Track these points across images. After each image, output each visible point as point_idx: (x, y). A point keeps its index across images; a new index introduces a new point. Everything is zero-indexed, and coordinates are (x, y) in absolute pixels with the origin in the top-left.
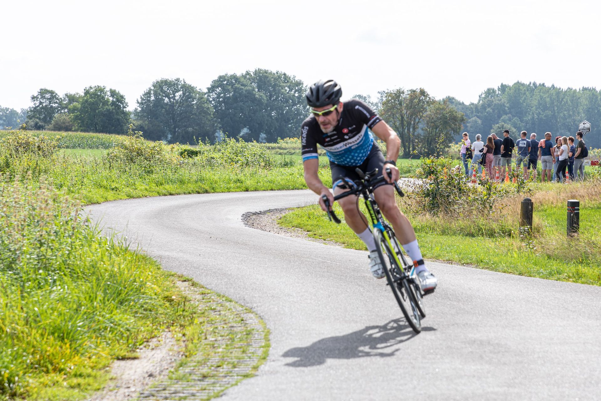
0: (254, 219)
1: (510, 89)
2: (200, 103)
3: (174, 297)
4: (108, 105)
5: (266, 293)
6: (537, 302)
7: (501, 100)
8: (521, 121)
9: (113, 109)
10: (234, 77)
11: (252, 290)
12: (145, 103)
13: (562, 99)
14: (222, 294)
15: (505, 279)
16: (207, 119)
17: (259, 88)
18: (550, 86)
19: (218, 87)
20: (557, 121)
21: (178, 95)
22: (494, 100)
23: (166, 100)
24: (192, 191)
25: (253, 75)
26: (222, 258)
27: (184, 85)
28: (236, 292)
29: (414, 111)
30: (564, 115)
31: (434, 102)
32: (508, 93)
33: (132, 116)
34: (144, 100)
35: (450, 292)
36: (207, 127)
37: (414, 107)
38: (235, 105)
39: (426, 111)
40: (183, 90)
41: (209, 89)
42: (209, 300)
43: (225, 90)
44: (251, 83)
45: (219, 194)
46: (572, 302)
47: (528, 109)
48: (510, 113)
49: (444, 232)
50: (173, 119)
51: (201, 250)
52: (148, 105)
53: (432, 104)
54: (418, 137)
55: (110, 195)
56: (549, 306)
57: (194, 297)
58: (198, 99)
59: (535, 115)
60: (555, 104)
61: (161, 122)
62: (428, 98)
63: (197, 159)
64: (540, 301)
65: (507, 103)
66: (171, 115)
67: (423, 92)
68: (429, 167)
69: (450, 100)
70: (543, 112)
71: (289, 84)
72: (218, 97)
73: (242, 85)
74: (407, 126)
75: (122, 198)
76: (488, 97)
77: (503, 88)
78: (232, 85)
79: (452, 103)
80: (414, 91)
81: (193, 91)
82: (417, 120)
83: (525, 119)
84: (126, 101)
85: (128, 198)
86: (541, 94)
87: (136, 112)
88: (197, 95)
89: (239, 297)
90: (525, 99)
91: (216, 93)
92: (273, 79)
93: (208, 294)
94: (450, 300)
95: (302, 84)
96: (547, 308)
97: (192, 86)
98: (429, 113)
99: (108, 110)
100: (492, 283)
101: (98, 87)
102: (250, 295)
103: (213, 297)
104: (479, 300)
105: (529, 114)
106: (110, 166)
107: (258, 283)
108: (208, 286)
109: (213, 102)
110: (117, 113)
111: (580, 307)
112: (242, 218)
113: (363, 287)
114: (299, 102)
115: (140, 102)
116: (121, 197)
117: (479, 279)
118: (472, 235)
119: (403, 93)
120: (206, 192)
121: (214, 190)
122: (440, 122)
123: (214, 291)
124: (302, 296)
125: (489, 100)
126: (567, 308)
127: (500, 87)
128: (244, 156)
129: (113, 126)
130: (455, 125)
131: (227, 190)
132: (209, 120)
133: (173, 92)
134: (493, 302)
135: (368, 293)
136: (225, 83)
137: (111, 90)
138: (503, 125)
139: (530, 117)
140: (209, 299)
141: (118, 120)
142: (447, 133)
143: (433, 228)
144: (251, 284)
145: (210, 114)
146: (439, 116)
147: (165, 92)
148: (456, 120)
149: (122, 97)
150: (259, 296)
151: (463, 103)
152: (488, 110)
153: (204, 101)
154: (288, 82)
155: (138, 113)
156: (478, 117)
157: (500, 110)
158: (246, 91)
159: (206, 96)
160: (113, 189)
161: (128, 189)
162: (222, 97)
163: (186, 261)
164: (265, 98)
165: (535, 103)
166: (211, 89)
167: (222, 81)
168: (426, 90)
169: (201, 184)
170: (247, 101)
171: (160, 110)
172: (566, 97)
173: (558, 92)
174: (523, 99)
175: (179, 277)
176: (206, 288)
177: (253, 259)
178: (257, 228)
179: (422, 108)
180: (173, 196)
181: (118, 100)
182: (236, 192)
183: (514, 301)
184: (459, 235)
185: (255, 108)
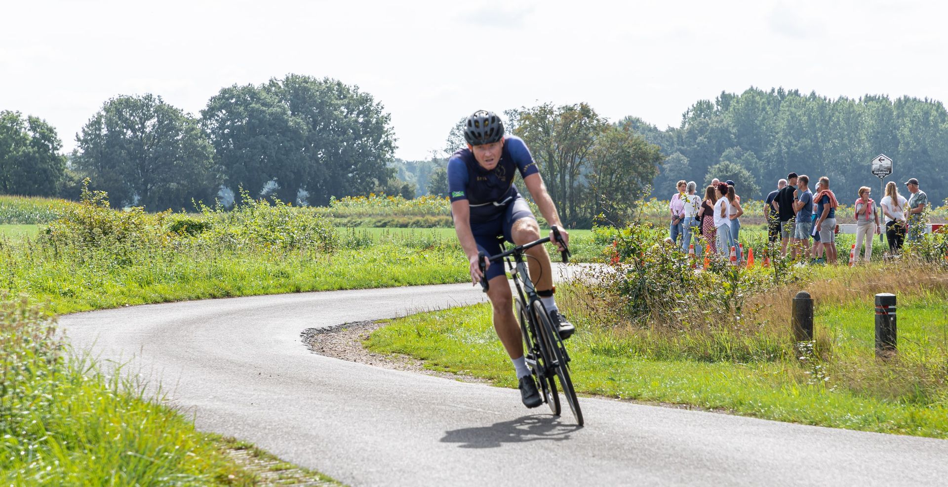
0: (322, 340)
1: (738, 102)
2: (189, 138)
3: (231, 477)
4: (25, 145)
5: (388, 465)
6: (858, 469)
7: (722, 121)
8: (759, 158)
9: (34, 152)
10: (249, 91)
11: (362, 461)
12: (91, 140)
13: (830, 118)
14: (311, 470)
15: (791, 432)
16: (203, 166)
17: (295, 109)
18: (808, 95)
19: (220, 109)
20: (821, 155)
21: (150, 124)
22: (709, 122)
23: (129, 133)
24: (203, 294)
25: (282, 87)
26: (292, 408)
27: (159, 106)
28: (335, 465)
29: (572, 143)
30: (834, 146)
31: (605, 128)
32: (734, 109)
33: (69, 163)
34: (89, 135)
35: (705, 456)
36: (203, 180)
37: (572, 138)
38: (252, 140)
39: (592, 144)
40: (158, 116)
41: (204, 113)
42: (291, 480)
43: (233, 115)
44: (280, 101)
45: (250, 298)
46: (917, 467)
47: (769, 136)
48: (739, 144)
49: (659, 356)
50: (143, 169)
51: (252, 395)
52: (95, 144)
53: (603, 131)
54: (580, 189)
55: (62, 304)
56: (881, 475)
57: (263, 475)
58: (186, 132)
59: (783, 147)
60: (818, 126)
61: (121, 174)
62: (595, 122)
63: (204, 237)
64: (863, 467)
65: (734, 126)
66: (137, 161)
67: (586, 111)
68: (627, 243)
69: (631, 124)
70: (796, 141)
71: (346, 101)
72: (222, 126)
73: (264, 104)
74: (560, 172)
75: (83, 308)
76: (699, 116)
77: (726, 99)
78: (246, 104)
79: (636, 128)
80: (571, 109)
81: (177, 116)
82: (577, 161)
83: (765, 153)
84: (58, 138)
85: (92, 308)
86: (793, 109)
87: (75, 158)
88: (184, 123)
89: (344, 474)
90: (764, 119)
91: (217, 120)
92: (318, 93)
93: (286, 469)
94: (709, 469)
95: (371, 100)
96: (878, 478)
97: (174, 108)
98: (597, 147)
99: (26, 155)
100: (771, 440)
101: (8, 113)
102: (361, 470)
103: (297, 476)
104: (758, 468)
105: (773, 145)
106: (57, 254)
107: (369, 449)
108: (283, 457)
109: (212, 136)
110: (43, 160)
111: (934, 475)
112: (301, 339)
113: (554, 451)
114: (365, 133)
115: (82, 138)
116: (81, 308)
117: (746, 433)
118: (709, 359)
119: (551, 112)
120: (228, 295)
121: (241, 292)
122: (618, 163)
123: (296, 465)
124: (452, 469)
125: (700, 123)
126: (912, 479)
127: (720, 99)
128: (285, 230)
129: (35, 182)
130: (645, 167)
131: (263, 291)
132: (207, 169)
133: (141, 119)
134: (783, 470)
135: (565, 462)
136: (233, 101)
137: (30, 117)
138: (727, 166)
139: (774, 151)
140: (291, 477)
141: (45, 171)
142: (630, 182)
143: (640, 349)
144: (358, 452)
145: (208, 158)
146: (614, 152)
147: (127, 119)
148: (646, 160)
149: (51, 130)
150: (378, 472)
151: (655, 128)
152: (700, 139)
153: (196, 135)
154: (345, 97)
155: (80, 158)
156: (683, 152)
157: (721, 139)
158: (271, 114)
159: (200, 125)
160: (65, 294)
161: (90, 293)
162: (228, 127)
163: (232, 415)
164: (305, 128)
165: (782, 125)
166: (208, 114)
167: (228, 99)
168: (591, 108)
169: (217, 282)
170: (273, 134)
171: (118, 152)
172: (837, 114)
173: (823, 105)
174: (760, 118)
175: (229, 442)
176: (280, 460)
177: (347, 409)
178: (332, 355)
179: (585, 139)
180: (170, 304)
181: (43, 136)
182: (278, 293)
183: (818, 468)
184: (686, 359)
185: (288, 144)
